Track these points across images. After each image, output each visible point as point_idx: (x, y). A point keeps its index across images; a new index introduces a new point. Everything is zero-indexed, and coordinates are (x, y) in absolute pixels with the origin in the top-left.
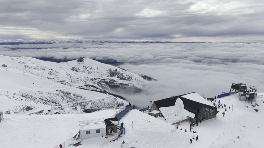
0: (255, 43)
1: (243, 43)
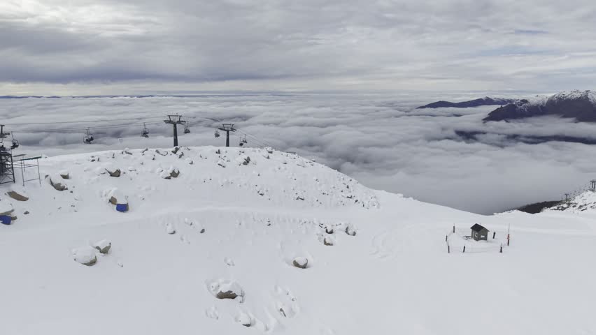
0: (152, 96)
1: (131, 97)
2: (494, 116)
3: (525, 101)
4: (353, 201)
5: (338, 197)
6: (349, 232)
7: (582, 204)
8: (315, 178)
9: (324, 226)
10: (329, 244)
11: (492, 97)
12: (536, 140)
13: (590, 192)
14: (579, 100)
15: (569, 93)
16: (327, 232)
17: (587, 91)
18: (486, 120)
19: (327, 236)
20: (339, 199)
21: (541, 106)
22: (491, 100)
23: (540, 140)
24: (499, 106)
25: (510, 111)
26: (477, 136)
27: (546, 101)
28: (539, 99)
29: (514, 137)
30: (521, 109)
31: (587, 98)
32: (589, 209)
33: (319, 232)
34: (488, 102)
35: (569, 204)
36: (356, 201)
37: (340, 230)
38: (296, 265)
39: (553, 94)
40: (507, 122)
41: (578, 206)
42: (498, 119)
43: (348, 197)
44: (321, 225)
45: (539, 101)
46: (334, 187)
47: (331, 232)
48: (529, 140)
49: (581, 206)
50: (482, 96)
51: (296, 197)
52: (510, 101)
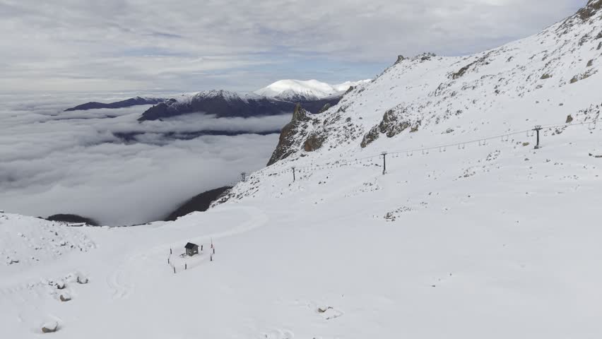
2: (148, 116)
3: (174, 100)
4: (67, 248)
5: (53, 248)
6: (82, 281)
7: (239, 194)
8: (20, 234)
9: (54, 284)
10: (67, 300)
11: (143, 96)
12: (191, 136)
13: (242, 183)
14: (216, 98)
15: (208, 92)
16: (59, 288)
17: (221, 91)
18: (141, 120)
19: (63, 292)
20: (54, 250)
21: (188, 105)
22: (143, 99)
23: (193, 136)
24: (152, 106)
25: (162, 110)
26: (136, 137)
27: (191, 100)
28: (185, 98)
29: (170, 135)
30: (171, 108)
31: (222, 97)
32: (244, 197)
33: (52, 291)
34: (140, 101)
35: (229, 195)
36: (72, 247)
37: (72, 282)
38: (46, 330)
39: (196, 93)
40: (161, 120)
41: (236, 196)
42: (153, 119)
43: (62, 245)
44: (51, 284)
45: (185, 100)
46: (43, 239)
47: (64, 287)
48: (185, 136)
49: (238, 196)
50: (134, 96)
51: (10, 261)
52: (160, 100)
